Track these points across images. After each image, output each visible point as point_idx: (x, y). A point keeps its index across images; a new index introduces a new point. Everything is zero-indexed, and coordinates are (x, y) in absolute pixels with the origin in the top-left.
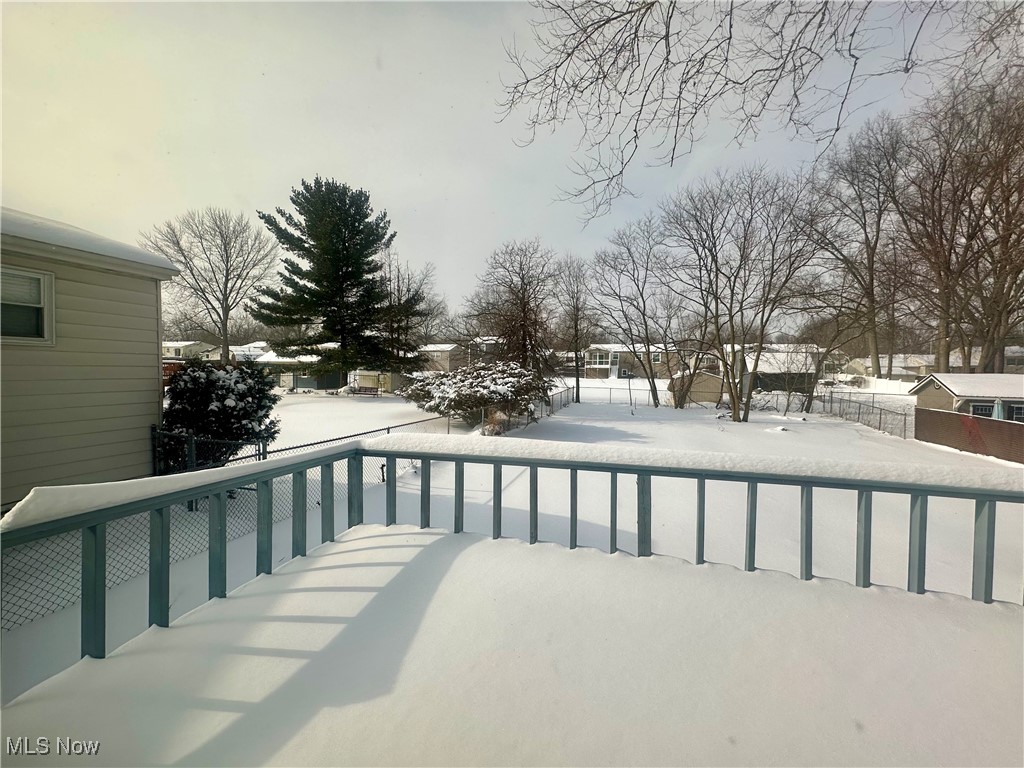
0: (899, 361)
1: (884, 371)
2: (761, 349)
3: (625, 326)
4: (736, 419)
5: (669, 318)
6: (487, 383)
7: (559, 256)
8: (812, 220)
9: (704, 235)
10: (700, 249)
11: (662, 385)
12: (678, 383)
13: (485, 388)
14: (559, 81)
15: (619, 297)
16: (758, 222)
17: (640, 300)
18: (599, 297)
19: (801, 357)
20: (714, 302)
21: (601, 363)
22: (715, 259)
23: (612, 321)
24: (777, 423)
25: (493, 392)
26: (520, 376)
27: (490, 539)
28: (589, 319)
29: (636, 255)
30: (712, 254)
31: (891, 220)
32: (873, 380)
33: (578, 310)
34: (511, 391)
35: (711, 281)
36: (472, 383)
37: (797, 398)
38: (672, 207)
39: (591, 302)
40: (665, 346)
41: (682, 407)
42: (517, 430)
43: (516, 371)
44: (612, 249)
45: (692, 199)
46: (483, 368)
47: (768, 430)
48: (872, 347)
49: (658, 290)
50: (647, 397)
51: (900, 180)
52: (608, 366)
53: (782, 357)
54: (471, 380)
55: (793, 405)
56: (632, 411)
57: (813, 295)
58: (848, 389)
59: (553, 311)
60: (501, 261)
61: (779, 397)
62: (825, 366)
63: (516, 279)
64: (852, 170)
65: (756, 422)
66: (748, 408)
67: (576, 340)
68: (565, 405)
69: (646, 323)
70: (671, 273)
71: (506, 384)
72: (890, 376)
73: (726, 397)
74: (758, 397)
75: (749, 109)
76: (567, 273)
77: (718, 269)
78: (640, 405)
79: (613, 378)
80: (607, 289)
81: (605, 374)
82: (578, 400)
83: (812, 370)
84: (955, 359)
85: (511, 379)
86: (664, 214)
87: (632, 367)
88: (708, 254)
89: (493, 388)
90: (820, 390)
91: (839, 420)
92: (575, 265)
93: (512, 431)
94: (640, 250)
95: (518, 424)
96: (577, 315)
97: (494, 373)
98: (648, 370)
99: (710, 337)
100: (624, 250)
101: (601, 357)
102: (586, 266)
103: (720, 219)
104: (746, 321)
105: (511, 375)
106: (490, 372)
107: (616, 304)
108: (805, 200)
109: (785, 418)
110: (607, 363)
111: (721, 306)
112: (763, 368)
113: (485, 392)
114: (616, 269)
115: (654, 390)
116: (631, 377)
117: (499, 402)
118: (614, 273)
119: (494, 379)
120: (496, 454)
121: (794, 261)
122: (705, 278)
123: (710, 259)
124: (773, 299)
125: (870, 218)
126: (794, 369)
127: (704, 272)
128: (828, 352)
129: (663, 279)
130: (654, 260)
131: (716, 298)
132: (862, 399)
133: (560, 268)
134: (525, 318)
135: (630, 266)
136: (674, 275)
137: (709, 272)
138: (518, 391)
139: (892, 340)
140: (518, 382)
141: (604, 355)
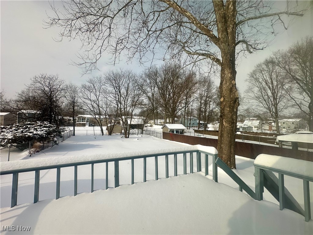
0: (159, 121)
1: (156, 123)
2: (132, 118)
3: (92, 109)
4: (126, 137)
5: (107, 108)
6: (32, 130)
7: (67, 83)
8: (142, 86)
9: (117, 85)
10: (116, 89)
11: (104, 128)
12: (110, 128)
13: (30, 133)
14: (73, 25)
15: (90, 100)
16: (130, 85)
17: (98, 102)
18: (83, 99)
19: (141, 120)
20: (120, 104)
21: (82, 121)
22: (120, 92)
23: (88, 107)
24: (136, 138)
25: (35, 134)
26: (49, 127)
27: (55, 200)
28: (78, 106)
29: (96, 88)
30: (119, 90)
31: (156, 89)
32: (154, 125)
33: (74, 103)
34: (45, 134)
35: (119, 98)
36: (23, 131)
37: (140, 131)
38: (108, 75)
39: (80, 100)
40: (106, 116)
41: (111, 135)
42: (47, 149)
43: (48, 125)
44: (88, 84)
45: (114, 74)
46: (29, 124)
47: (134, 140)
48: (154, 118)
49: (103, 99)
50: (100, 132)
51: (158, 81)
52: (85, 122)
53: (136, 120)
54: (22, 130)
55: (139, 133)
56: (95, 137)
57: (142, 105)
58: (150, 128)
59: (64, 102)
60: (39, 80)
61: (136, 131)
62: (145, 122)
63: (47, 89)
64: (149, 76)
65: (131, 138)
66: (129, 134)
67: (73, 114)
68: (69, 137)
69: (99, 109)
70: (108, 94)
71: (42, 130)
72: (157, 124)
73: (123, 131)
74: (131, 131)
75: (130, 56)
76: (70, 89)
77: (121, 95)
78: (97, 135)
79: (87, 126)
80: (86, 97)
81: (84, 125)
82: (74, 135)
83: (143, 123)
84: (168, 121)
85: (44, 129)
86: (105, 77)
87: (95, 123)
88: (118, 90)
89: (35, 132)
90: (145, 128)
91: (149, 136)
92: (73, 87)
93: (45, 150)
94: (97, 86)
95: (48, 147)
96: (74, 105)
97: (35, 126)
98: (100, 124)
99: (118, 114)
100: (92, 85)
101: (82, 119)
102: (77, 88)
103: (121, 82)
104: (127, 110)
105: (45, 127)
106: (33, 126)
107: (90, 102)
108: (141, 81)
109: (137, 136)
110: (85, 121)
111: (122, 106)
112: (132, 123)
113: (31, 134)
114: (89, 91)
115: (102, 130)
116: (94, 126)
117: (39, 138)
118: (88, 92)
119: (36, 129)
120: (58, 164)
121: (139, 95)
122: (117, 97)
123: (118, 92)
124: (134, 105)
125: (153, 88)
126: (139, 123)
127: (117, 96)
128: (146, 119)
129: (105, 96)
130: (102, 90)
131: (120, 103)
132: (153, 130)
133: (67, 87)
134: (51, 104)
135: (94, 91)
136: (109, 95)
137: (118, 96)
138: (49, 133)
139: (157, 116)
140: (49, 130)
141: (84, 119)
